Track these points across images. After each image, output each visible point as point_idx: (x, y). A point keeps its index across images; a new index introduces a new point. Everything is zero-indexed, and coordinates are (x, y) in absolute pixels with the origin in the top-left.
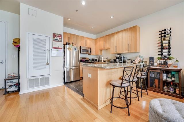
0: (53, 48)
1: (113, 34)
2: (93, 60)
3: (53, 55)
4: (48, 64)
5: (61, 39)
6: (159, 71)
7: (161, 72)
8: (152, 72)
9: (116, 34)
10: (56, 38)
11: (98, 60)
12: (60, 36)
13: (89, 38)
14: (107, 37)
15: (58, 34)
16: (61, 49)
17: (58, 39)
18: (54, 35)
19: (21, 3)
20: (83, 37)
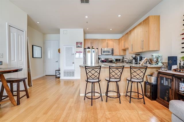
0: (77, 52)
1: (130, 31)
2: (116, 60)
3: (76, 57)
4: (73, 63)
5: (82, 45)
6: (171, 77)
7: (173, 79)
8: (165, 78)
9: (133, 30)
10: (78, 45)
11: (121, 60)
12: (81, 43)
13: (111, 39)
14: (126, 35)
15: (79, 42)
16: (82, 52)
17: (80, 46)
18: (77, 43)
19: (60, 29)
20: (105, 40)
